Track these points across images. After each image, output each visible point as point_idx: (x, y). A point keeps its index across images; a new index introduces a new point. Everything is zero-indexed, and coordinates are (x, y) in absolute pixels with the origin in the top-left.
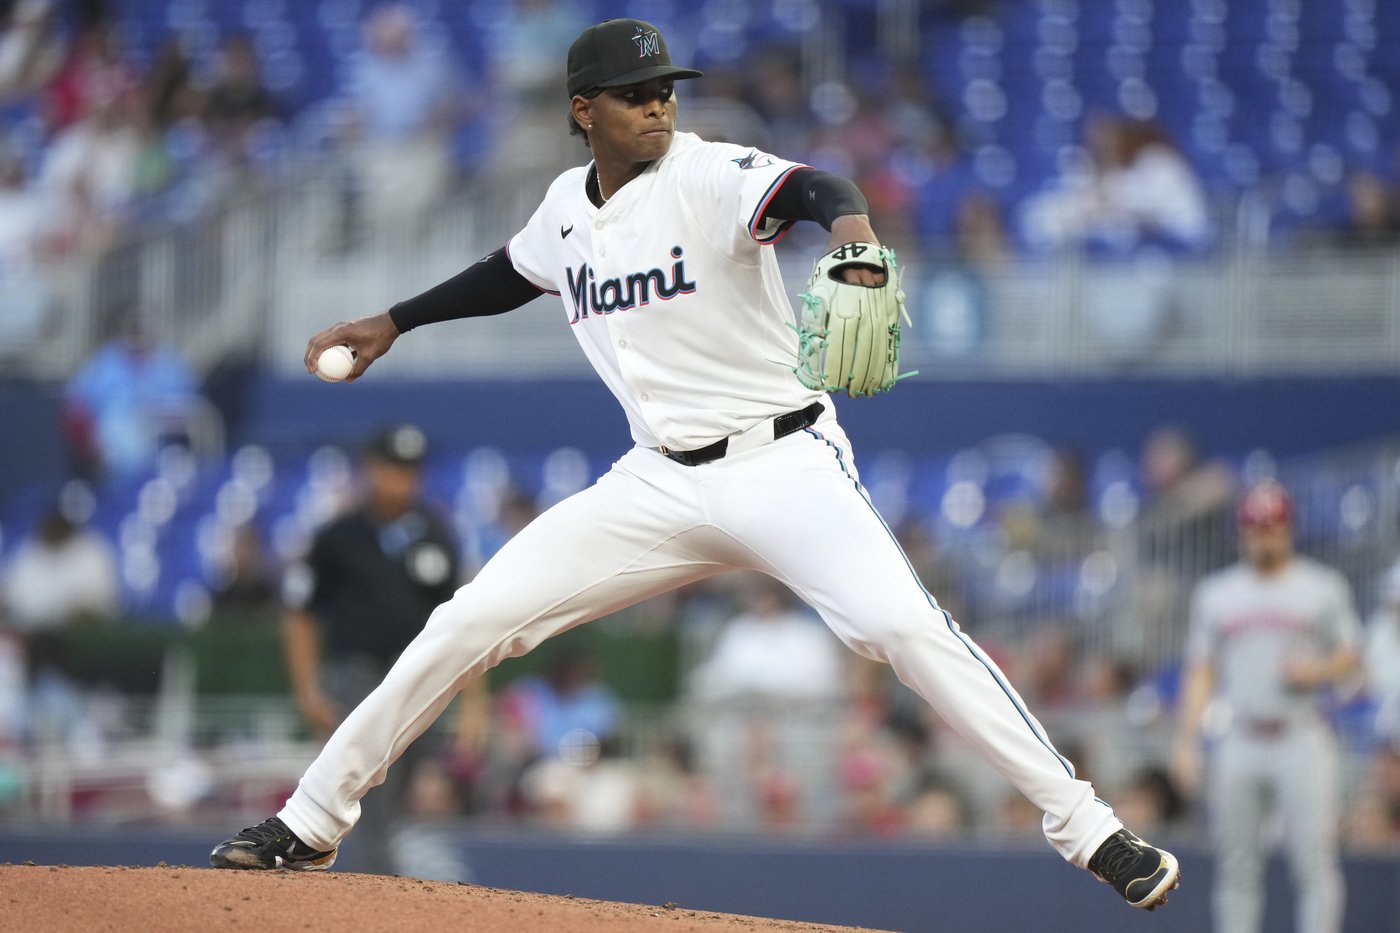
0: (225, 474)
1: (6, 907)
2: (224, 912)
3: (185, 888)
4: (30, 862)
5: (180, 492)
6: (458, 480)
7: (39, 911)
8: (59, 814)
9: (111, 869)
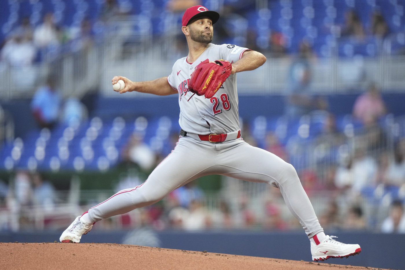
0: (89, 126)
1: (9, 255)
2: (73, 256)
3: (62, 249)
4: (17, 242)
5: (75, 131)
6: (157, 127)
7: (19, 256)
8: (40, 226)
9: (40, 243)
